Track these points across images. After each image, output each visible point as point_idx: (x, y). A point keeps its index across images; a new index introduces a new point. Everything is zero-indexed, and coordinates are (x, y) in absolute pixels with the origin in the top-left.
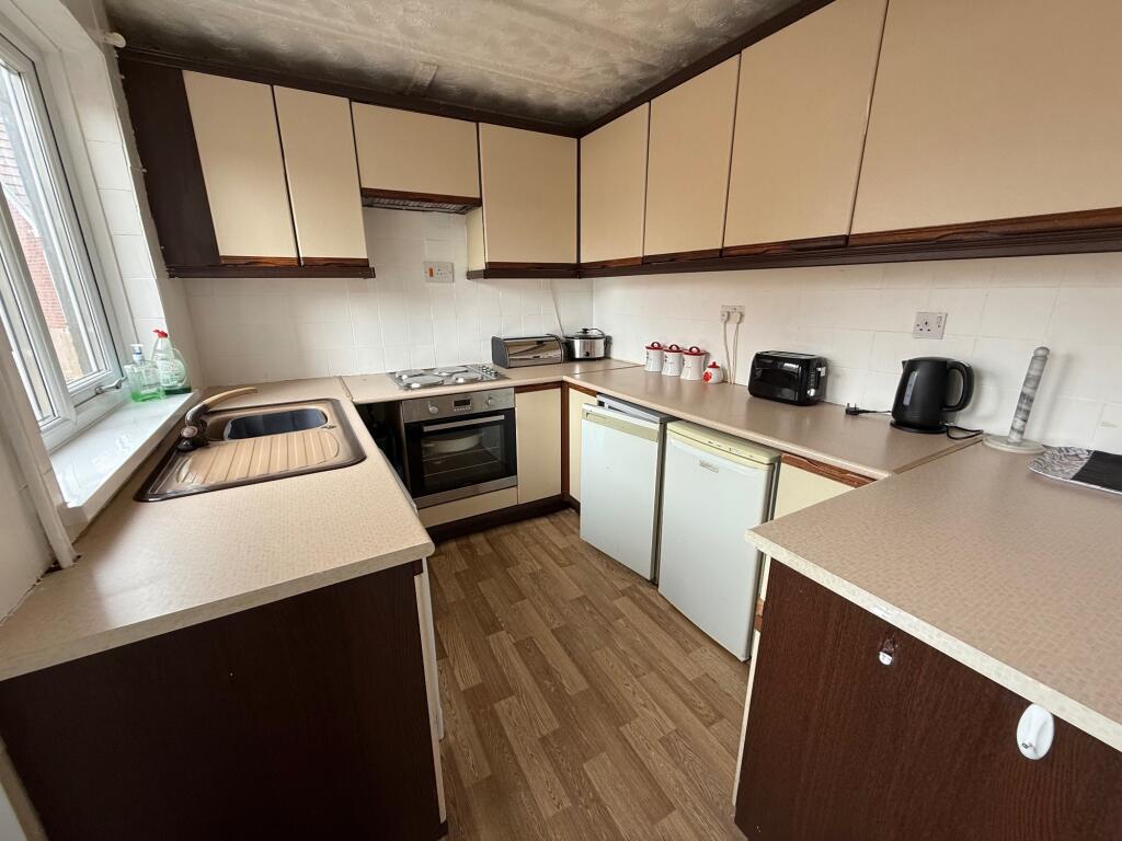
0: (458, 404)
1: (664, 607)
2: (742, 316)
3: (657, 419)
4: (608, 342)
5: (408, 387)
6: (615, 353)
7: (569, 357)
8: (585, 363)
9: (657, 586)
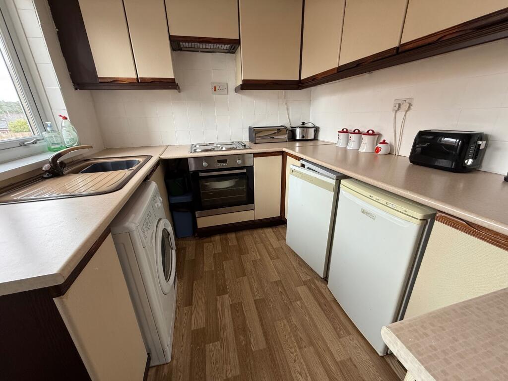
0: (219, 162)
1: (329, 299)
2: (410, 105)
3: (334, 176)
4: (317, 130)
5: (195, 151)
6: (321, 137)
7: (293, 138)
8: (302, 142)
9: (327, 281)
